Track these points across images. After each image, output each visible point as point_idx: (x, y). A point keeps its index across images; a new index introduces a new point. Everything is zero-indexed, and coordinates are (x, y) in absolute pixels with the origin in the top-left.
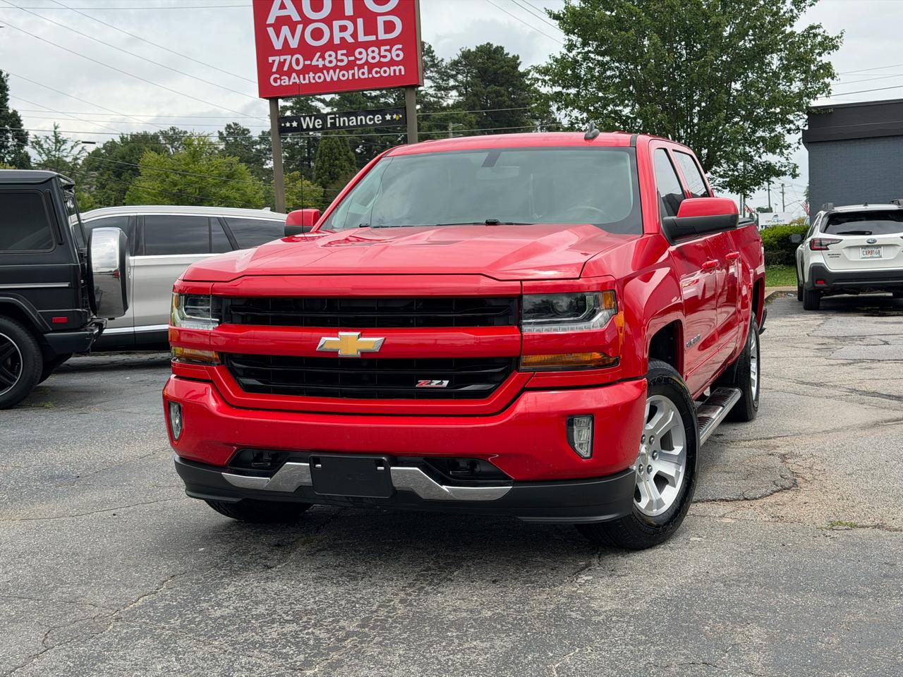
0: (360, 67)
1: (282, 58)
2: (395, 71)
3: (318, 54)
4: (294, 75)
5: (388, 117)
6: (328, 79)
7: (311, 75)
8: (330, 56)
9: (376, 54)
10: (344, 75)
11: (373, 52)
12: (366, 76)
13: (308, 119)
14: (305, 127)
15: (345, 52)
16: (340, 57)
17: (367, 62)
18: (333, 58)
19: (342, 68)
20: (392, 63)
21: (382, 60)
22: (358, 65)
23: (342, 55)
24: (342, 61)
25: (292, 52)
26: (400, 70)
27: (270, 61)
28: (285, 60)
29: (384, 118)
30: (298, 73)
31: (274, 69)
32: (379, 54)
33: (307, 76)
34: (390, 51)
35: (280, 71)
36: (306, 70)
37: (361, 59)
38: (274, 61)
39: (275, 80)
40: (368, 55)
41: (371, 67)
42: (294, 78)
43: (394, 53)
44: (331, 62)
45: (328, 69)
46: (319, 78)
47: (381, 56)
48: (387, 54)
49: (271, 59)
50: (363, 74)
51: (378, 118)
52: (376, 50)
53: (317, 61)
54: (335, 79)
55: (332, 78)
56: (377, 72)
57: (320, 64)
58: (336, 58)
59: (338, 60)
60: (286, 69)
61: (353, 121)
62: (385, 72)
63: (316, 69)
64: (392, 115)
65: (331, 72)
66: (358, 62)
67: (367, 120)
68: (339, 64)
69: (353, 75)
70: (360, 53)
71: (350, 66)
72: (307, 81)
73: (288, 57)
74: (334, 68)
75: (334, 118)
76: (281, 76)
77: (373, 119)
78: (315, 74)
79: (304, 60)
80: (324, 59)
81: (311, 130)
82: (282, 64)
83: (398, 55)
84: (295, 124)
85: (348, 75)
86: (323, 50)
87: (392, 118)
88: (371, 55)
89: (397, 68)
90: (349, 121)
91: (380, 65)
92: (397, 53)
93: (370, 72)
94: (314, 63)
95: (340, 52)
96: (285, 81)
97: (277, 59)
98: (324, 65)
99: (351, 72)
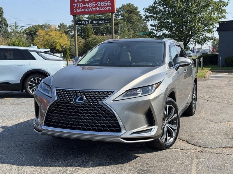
0: (99, 7)
1: (77, 4)
2: (108, 8)
3: (87, 3)
4: (80, 9)
5: (106, 21)
6: (90, 10)
7: (85, 9)
8: (90, 4)
9: (103, 4)
10: (94, 9)
11: (102, 3)
12: (100, 10)
13: (84, 21)
14: (83, 23)
15: (94, 3)
16: (93, 4)
17: (101, 6)
18: (91, 5)
19: (93, 7)
20: (108, 6)
21: (105, 5)
22: (98, 7)
23: (94, 4)
24: (94, 5)
25: (80, 3)
26: (110, 8)
27: (74, 5)
28: (78, 5)
29: (105, 22)
30: (82, 8)
31: (75, 7)
32: (104, 3)
33: (84, 9)
34: (107, 3)
35: (76, 8)
36: (84, 7)
37: (99, 5)
38: (75, 5)
39: (75, 10)
40: (101, 4)
41: (102, 7)
42: (80, 10)
43: (108, 3)
44: (90, 5)
45: (90, 7)
46: (87, 10)
47: (104, 4)
48: (106, 3)
49: (74, 4)
50: (99, 9)
51: (103, 21)
52: (103, 2)
53: (87, 5)
54: (92, 10)
55: (91, 10)
56: (103, 9)
57: (88, 6)
58: (92, 4)
59: (92, 5)
60: (78, 7)
61: (96, 22)
62: (106, 9)
63: (86, 8)
64: (107, 20)
65: (91, 8)
66: (98, 6)
67: (100, 22)
68: (93, 6)
69: (97, 9)
70: (99, 3)
71: (96, 7)
72: (84, 11)
73: (79, 4)
74: (91, 7)
75: (91, 21)
76: (77, 9)
77: (102, 22)
78: (86, 9)
79: (83, 5)
80: (89, 5)
81: (85, 24)
82: (77, 6)
83: (109, 4)
84: (80, 23)
85: (95, 9)
86: (88, 2)
87: (107, 21)
88: (102, 4)
89: (109, 8)
90: (95, 22)
91: (104, 7)
92: (109, 3)
93: (101, 9)
94: (86, 6)
95: (93, 3)
96: (78, 11)
97: (76, 4)
98: (89, 6)
99: (96, 8)
